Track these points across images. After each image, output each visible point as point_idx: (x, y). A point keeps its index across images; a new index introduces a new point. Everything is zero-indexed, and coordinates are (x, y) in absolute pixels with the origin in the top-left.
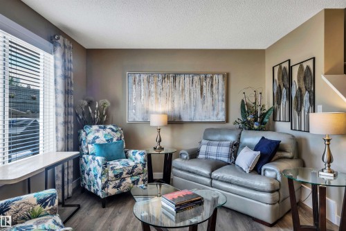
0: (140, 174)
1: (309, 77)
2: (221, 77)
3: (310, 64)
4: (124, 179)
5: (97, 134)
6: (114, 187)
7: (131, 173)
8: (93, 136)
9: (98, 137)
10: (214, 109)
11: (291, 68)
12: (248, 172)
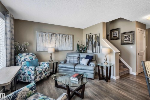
0: (47, 71)
1: (98, 39)
2: (71, 36)
3: (99, 35)
4: (42, 74)
5: (26, 57)
6: (39, 78)
7: (45, 71)
8: (24, 58)
9: (26, 58)
10: (69, 46)
11: (92, 36)
12: (86, 65)
